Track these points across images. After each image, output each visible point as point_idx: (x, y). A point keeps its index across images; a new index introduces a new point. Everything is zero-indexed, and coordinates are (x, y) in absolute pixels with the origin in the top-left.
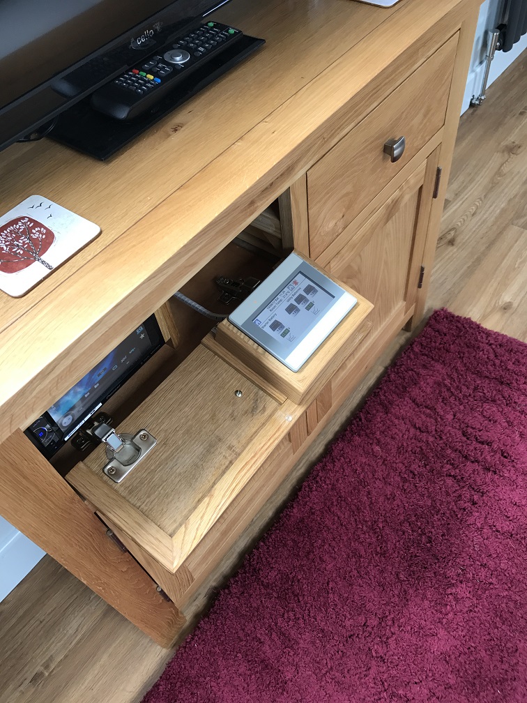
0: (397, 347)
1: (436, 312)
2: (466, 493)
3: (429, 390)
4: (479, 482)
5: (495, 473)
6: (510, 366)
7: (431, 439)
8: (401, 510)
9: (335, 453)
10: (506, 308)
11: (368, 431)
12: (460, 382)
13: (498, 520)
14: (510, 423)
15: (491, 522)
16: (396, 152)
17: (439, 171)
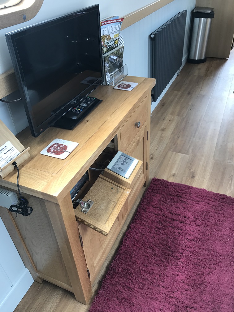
0: (143, 192)
1: (153, 179)
2: (176, 231)
3: (157, 202)
4: (180, 226)
5: (184, 223)
6: (180, 191)
7: (161, 217)
8: (157, 240)
9: (132, 227)
10: (174, 175)
11: (141, 218)
12: (166, 198)
13: (188, 236)
14: (184, 208)
15: (186, 238)
16: (139, 125)
17: (147, 132)
